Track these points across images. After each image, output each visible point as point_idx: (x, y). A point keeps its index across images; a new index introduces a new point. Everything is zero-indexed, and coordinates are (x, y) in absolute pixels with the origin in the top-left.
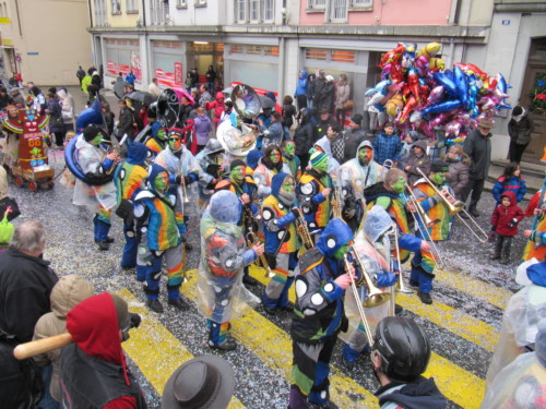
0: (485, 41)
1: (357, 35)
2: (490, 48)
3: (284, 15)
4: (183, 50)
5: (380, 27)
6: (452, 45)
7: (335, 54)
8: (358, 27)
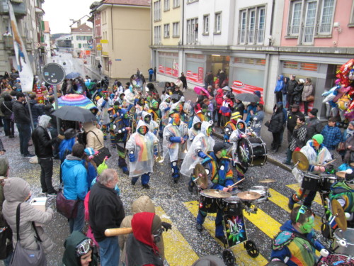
1: (320, 53)
3: (270, 40)
4: (204, 60)
5: (336, 48)
7: (304, 66)
8: (320, 48)
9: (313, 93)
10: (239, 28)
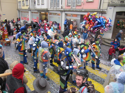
0: (106, 12)
1: (78, 11)
2: (107, 14)
3: (62, 6)
4: (39, 14)
5: (83, 9)
6: (99, 13)
7: (73, 15)
8: (78, 9)
9: (77, 25)
10: (51, 2)
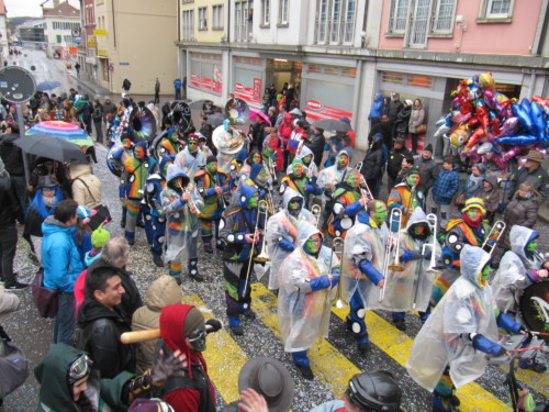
1: (435, 61)
3: (363, 38)
4: (263, 67)
5: (459, 55)
6: (533, 76)
7: (412, 79)
8: (436, 54)
9: (425, 121)
10: (317, 19)
